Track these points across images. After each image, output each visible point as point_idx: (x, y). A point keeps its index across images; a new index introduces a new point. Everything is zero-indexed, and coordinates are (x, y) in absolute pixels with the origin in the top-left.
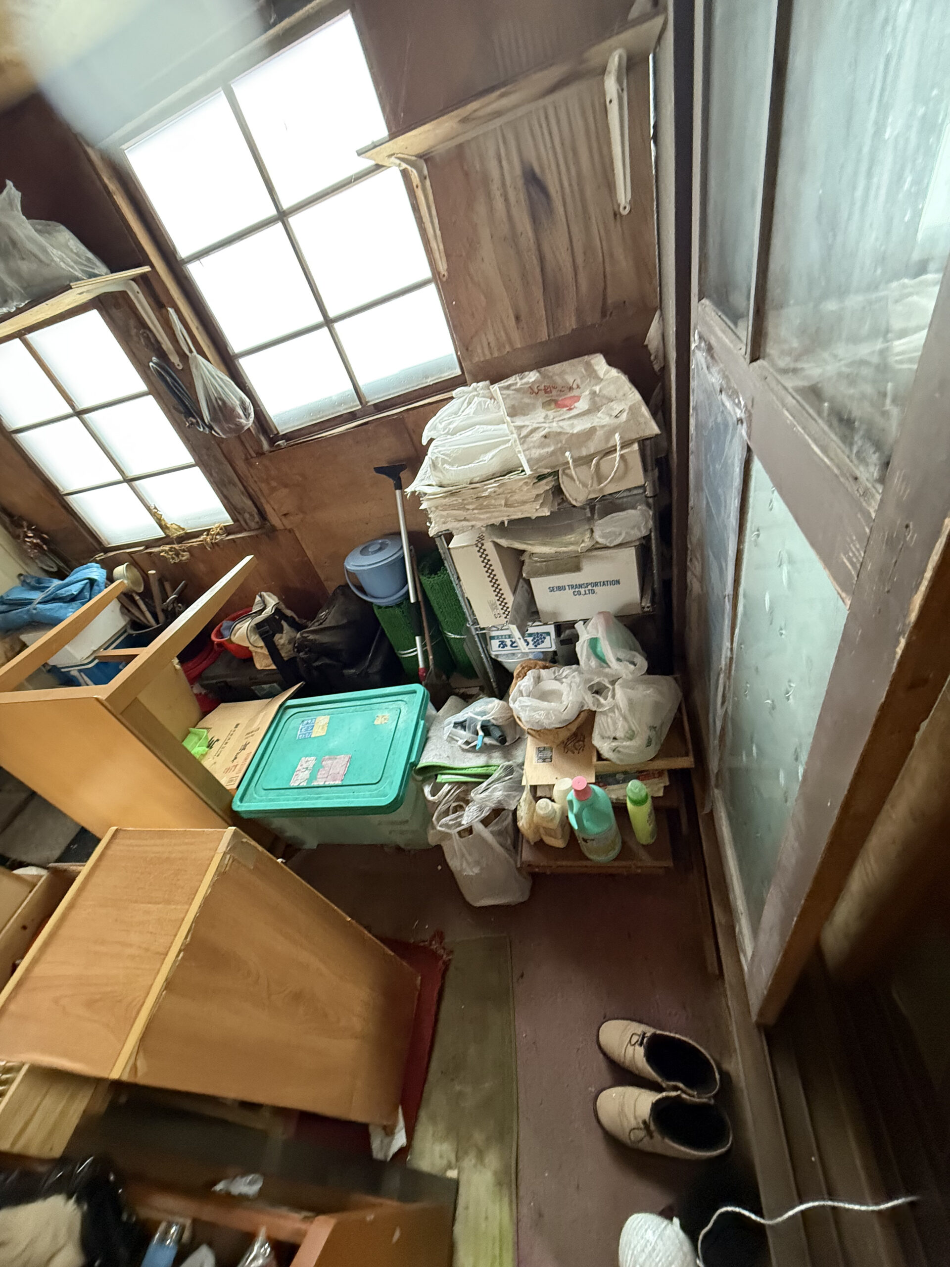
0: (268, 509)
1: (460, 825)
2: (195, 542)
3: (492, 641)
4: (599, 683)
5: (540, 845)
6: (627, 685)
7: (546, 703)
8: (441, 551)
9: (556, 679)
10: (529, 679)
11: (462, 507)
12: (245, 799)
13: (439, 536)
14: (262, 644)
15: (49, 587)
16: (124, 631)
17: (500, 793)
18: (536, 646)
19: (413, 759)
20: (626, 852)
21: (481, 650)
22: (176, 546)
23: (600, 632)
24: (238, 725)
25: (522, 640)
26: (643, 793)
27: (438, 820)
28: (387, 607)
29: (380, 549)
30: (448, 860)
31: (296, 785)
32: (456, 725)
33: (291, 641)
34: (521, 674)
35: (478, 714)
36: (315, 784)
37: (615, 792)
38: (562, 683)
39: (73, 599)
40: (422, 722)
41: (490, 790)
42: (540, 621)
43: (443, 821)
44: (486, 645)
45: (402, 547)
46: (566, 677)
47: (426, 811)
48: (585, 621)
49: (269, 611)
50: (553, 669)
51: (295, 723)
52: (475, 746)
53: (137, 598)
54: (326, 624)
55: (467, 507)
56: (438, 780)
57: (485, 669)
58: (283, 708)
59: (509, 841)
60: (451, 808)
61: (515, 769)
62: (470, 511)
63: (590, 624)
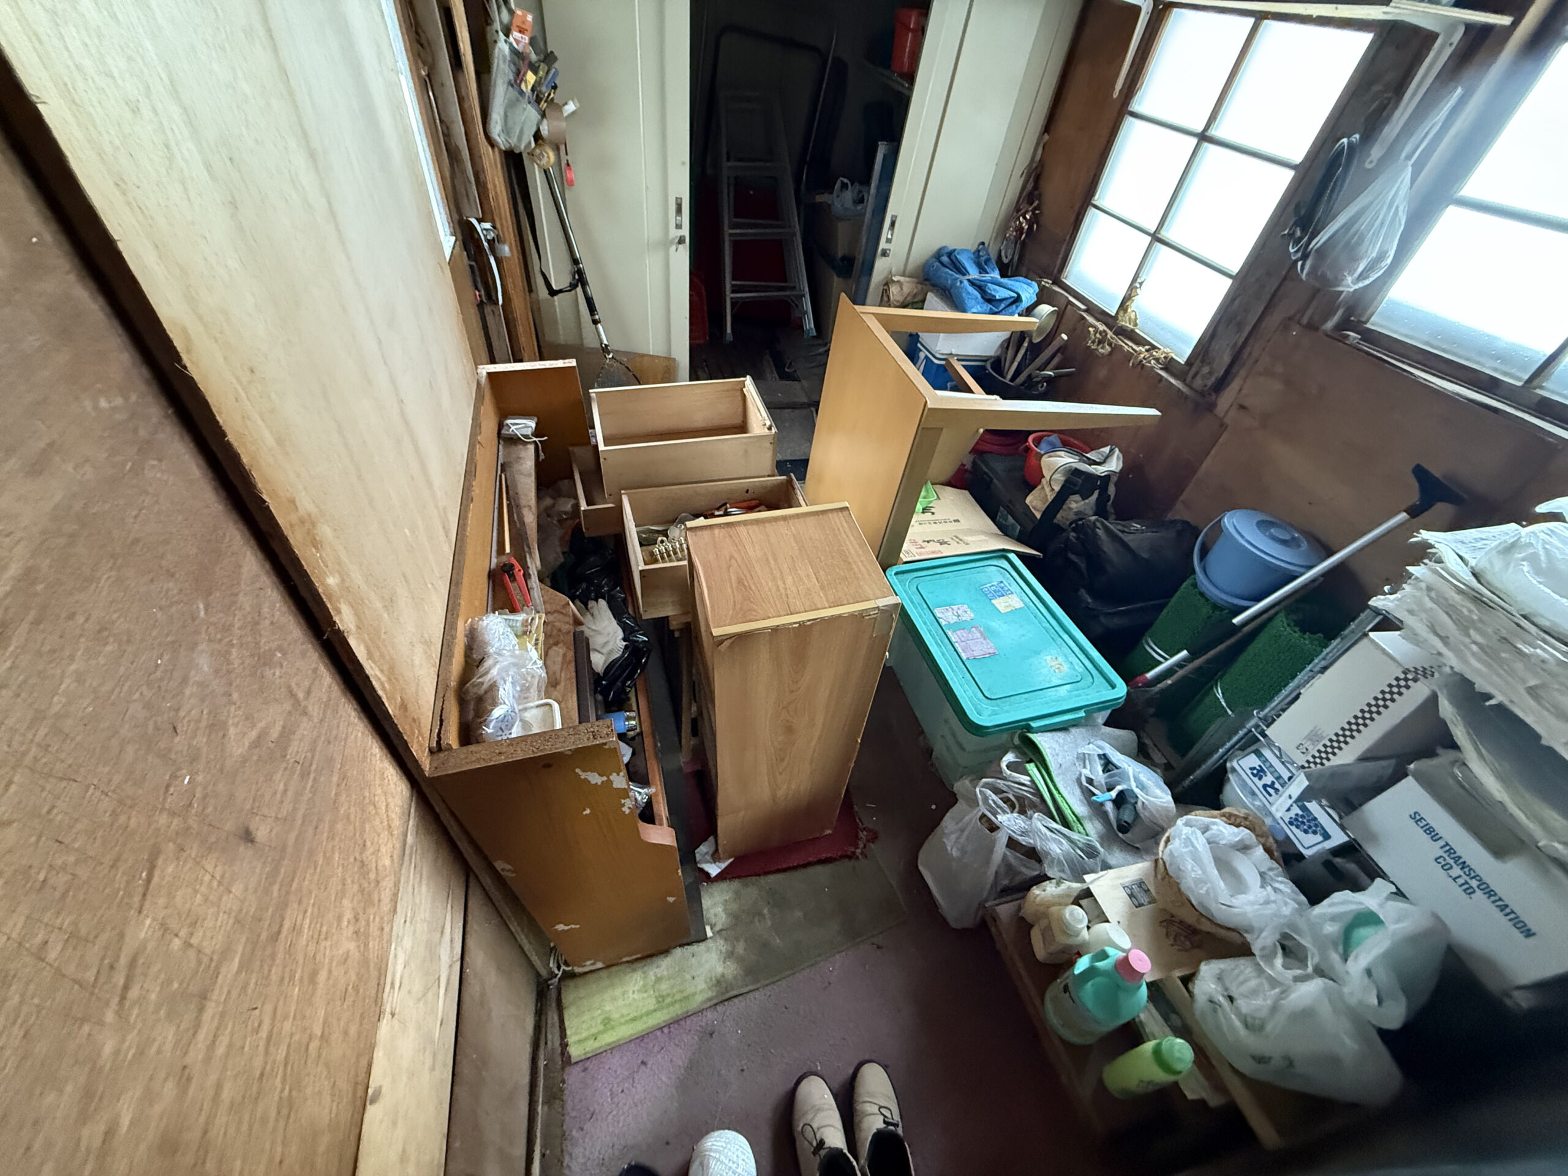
0: (1235, 385)
1: (995, 814)
2: (1128, 346)
3: (1253, 756)
4: (1304, 949)
5: (1024, 926)
6: (1335, 999)
7: (1216, 872)
8: (1353, 626)
9: (1262, 875)
10: (1236, 835)
11: (1465, 626)
12: (900, 576)
13: (1377, 612)
14: (1057, 488)
15: (987, 273)
16: (985, 360)
17: (1059, 851)
18: (1291, 823)
19: (1034, 724)
20: (1080, 1053)
21: (1228, 745)
22: (1110, 334)
23: (1397, 926)
24: (957, 521)
25: (1290, 802)
26: (1179, 1067)
27: (986, 785)
28: (1202, 594)
29: (1284, 542)
30: (948, 814)
31: (938, 615)
32: (1104, 757)
33: (1081, 515)
34: (1233, 819)
35: (1136, 780)
36: (950, 634)
37: (1150, 1019)
38: (1262, 887)
39: (989, 300)
40: (1082, 714)
41: (1054, 836)
42: (1341, 818)
43: (989, 792)
44: (1242, 749)
45: (1310, 567)
46: (1275, 890)
47: (986, 766)
48: (1399, 894)
49: (1100, 470)
50: (1275, 865)
51: (994, 574)
52: (1094, 794)
53: (1026, 344)
54: (1126, 538)
55: (1472, 632)
56: (1027, 765)
57: (1204, 760)
58: (1002, 554)
59: (1006, 882)
60: (1005, 795)
61: (1098, 859)
62: (1467, 640)
63: (1399, 905)
